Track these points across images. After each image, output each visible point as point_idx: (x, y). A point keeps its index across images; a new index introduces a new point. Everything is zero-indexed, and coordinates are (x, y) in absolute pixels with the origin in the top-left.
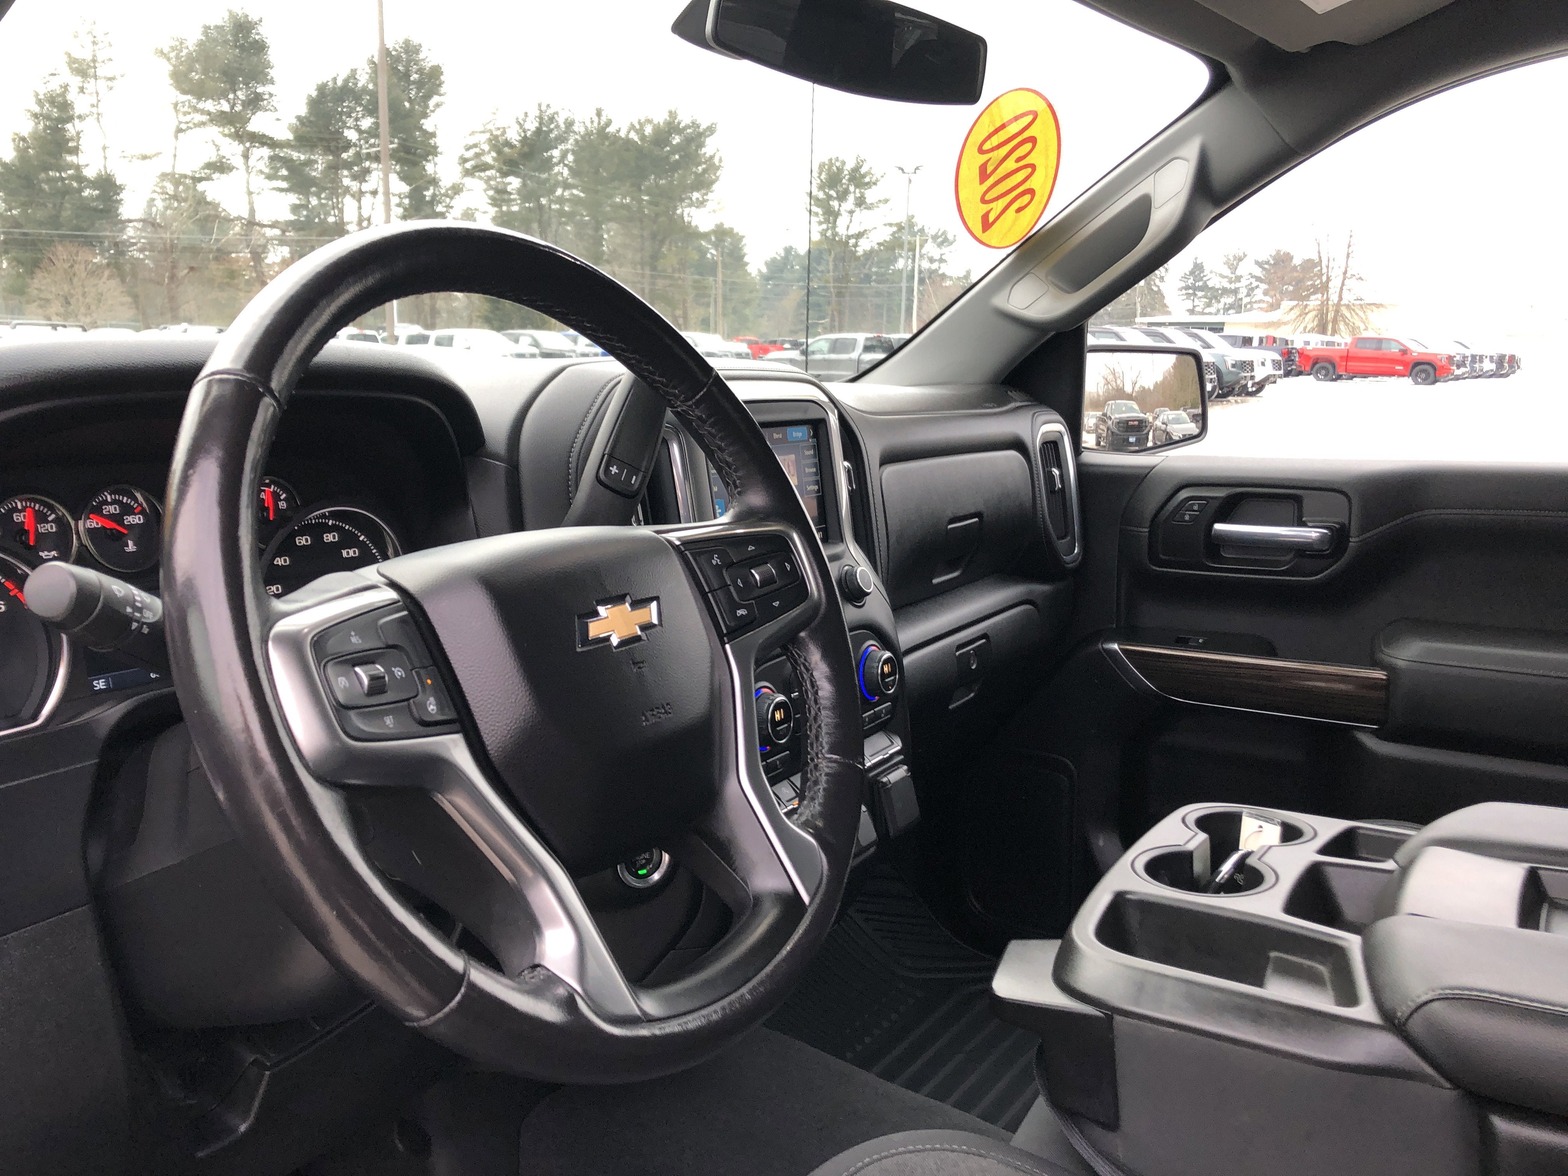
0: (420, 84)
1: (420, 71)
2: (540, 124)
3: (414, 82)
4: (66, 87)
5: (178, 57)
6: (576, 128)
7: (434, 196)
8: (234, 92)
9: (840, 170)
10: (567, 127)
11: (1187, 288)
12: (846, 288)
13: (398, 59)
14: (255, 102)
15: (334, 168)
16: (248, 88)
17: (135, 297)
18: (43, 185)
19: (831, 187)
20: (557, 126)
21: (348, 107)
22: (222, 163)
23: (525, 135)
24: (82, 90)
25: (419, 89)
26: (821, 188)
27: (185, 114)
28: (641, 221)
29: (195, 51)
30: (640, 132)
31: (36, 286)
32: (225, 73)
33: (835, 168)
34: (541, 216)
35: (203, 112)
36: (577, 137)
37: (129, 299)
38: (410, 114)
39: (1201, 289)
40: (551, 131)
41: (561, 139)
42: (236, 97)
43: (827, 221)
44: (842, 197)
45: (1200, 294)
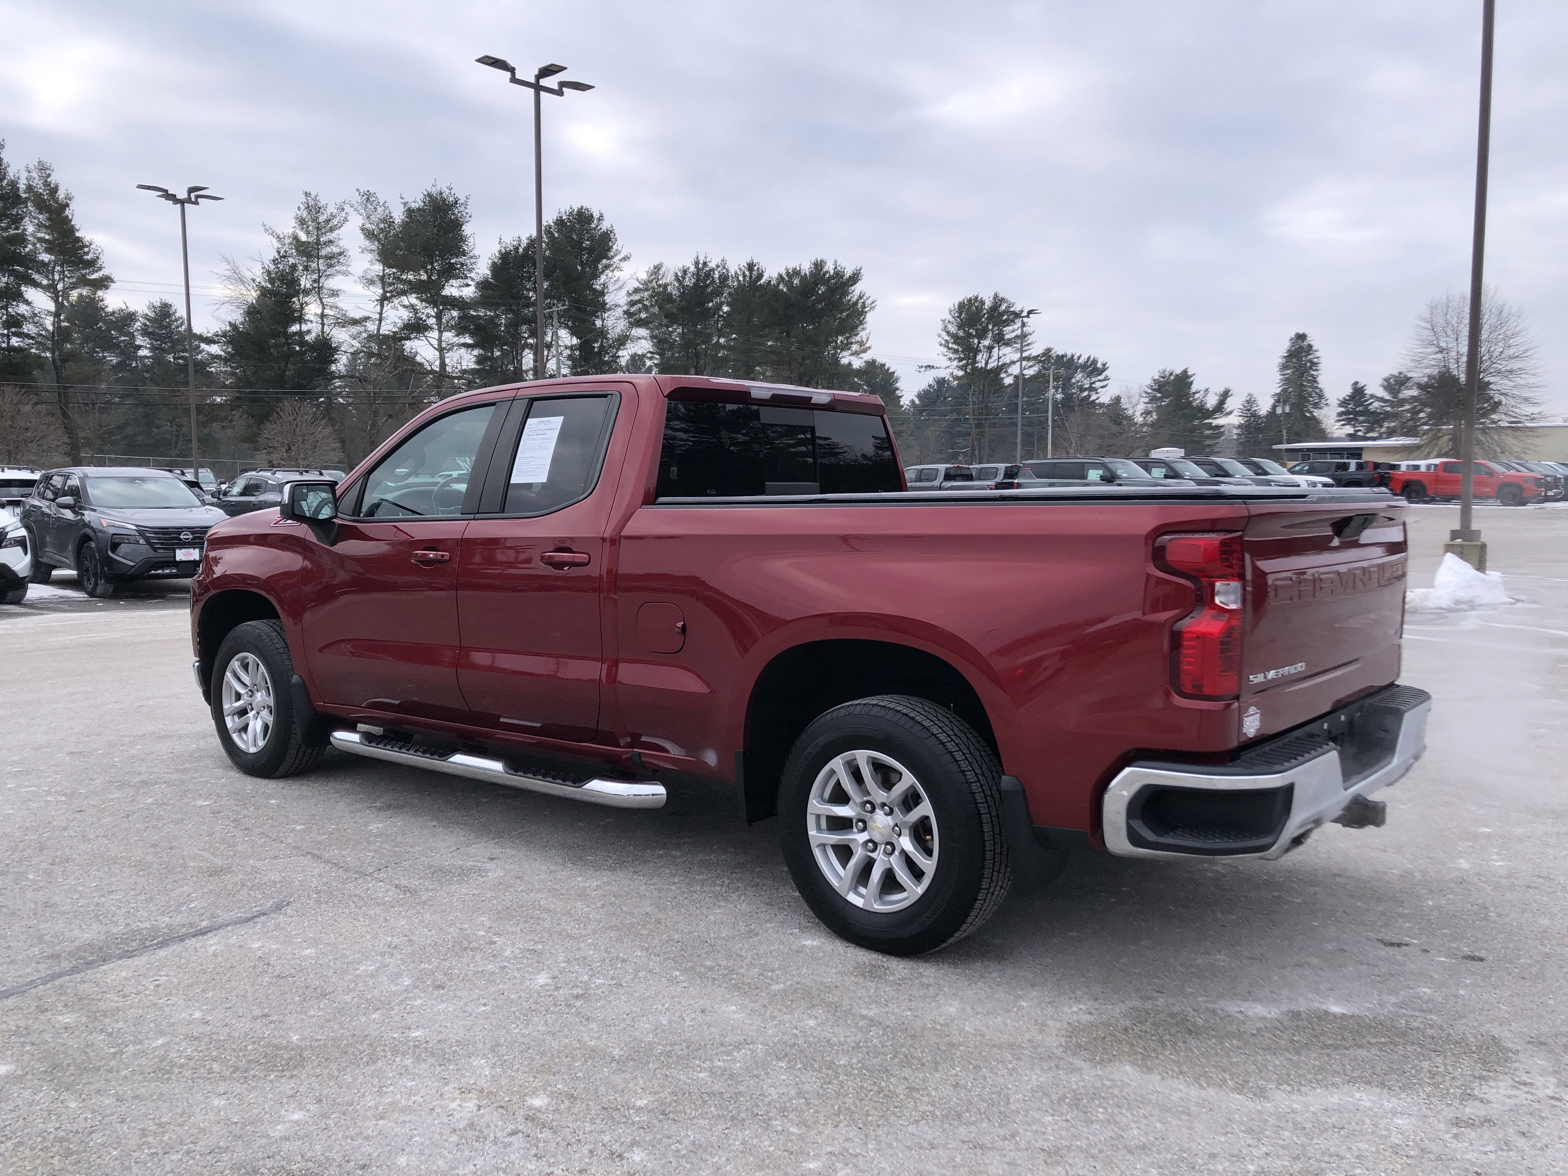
0: (591, 250)
1: (592, 238)
2: (697, 280)
3: (585, 249)
4: (294, 267)
5: (386, 238)
6: (730, 282)
7: (601, 347)
8: (432, 264)
9: (979, 309)
10: (721, 282)
11: (1346, 413)
12: (986, 419)
13: (572, 229)
14: (450, 272)
15: (514, 326)
16: (443, 259)
17: (343, 442)
18: (272, 350)
19: (971, 326)
20: (713, 282)
21: (527, 272)
22: (419, 324)
23: (684, 292)
24: (306, 268)
25: (590, 254)
26: (960, 327)
27: (390, 284)
28: (790, 364)
29: (401, 232)
30: (789, 284)
31: (266, 436)
32: (424, 249)
33: (974, 308)
34: (698, 363)
35: (405, 282)
36: (732, 290)
37: (338, 445)
38: (580, 277)
39: (1361, 413)
40: (708, 286)
41: (718, 293)
42: (433, 268)
43: (967, 358)
44: (981, 335)
45: (1361, 418)
